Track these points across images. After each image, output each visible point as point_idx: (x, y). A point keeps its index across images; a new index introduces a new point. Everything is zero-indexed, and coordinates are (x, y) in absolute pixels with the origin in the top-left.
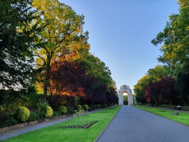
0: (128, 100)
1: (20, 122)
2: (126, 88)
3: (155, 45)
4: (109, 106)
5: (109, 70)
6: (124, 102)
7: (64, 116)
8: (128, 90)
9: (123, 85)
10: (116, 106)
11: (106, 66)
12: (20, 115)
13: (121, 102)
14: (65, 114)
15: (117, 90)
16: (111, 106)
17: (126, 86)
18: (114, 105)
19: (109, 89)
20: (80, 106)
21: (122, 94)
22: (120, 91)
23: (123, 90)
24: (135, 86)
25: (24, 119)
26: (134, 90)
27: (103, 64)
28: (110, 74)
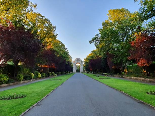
0: (80, 68)
1: (31, 79)
2: (79, 61)
3: (91, 44)
4: (66, 73)
5: (68, 50)
6: (77, 70)
7: (44, 78)
8: (80, 62)
9: (77, 58)
10: (71, 73)
11: (66, 47)
12: (31, 76)
13: (75, 70)
14: (44, 77)
15: (73, 62)
16: (68, 73)
17: (79, 59)
18: (70, 73)
19: (67, 62)
20: (51, 73)
21: (76, 65)
22: (74, 62)
23: (77, 62)
24: (85, 59)
25: (33, 78)
26: (84, 62)
27: (64, 46)
28: (68, 52)
